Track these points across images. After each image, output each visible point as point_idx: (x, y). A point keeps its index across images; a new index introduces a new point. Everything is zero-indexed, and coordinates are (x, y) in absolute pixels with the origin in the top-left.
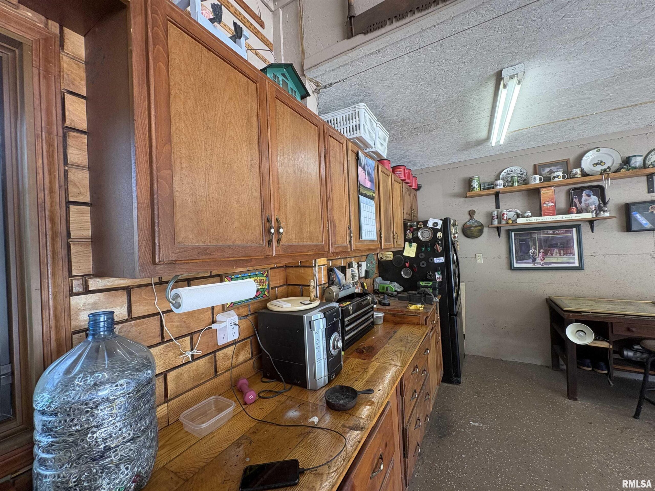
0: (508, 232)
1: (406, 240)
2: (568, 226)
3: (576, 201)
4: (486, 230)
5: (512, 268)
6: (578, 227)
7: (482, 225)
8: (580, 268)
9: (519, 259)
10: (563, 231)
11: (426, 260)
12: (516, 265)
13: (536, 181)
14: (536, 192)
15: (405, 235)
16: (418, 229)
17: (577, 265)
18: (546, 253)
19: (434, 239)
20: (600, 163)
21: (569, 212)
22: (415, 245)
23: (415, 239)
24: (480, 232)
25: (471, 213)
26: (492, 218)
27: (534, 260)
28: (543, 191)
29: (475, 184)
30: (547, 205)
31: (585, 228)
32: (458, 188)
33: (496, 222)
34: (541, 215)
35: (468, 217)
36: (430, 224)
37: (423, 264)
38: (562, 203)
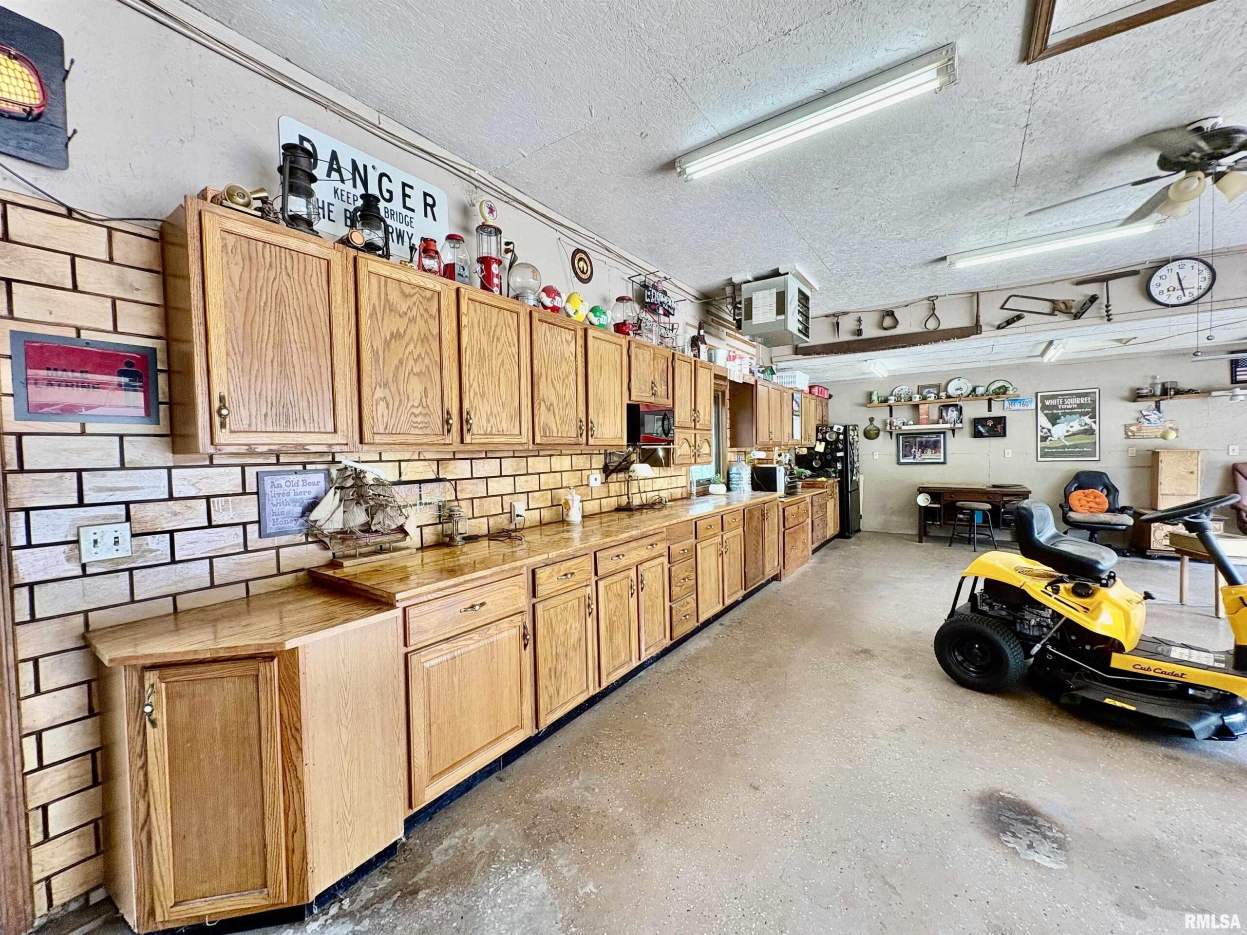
0: (898, 435)
1: (817, 440)
2: (938, 433)
3: (944, 414)
4: (881, 433)
5: (899, 463)
6: (944, 433)
7: (879, 430)
8: (944, 463)
9: (905, 456)
10: (934, 436)
11: (831, 454)
12: (902, 461)
13: (917, 399)
14: (916, 407)
15: (817, 436)
16: (826, 432)
17: (942, 460)
18: (923, 452)
19: (838, 440)
20: (960, 389)
21: (938, 423)
22: (823, 444)
23: (824, 439)
24: (877, 435)
25: (871, 420)
26: (886, 425)
27: (914, 458)
28: (921, 407)
29: (874, 397)
30: (923, 417)
31: (949, 434)
32: (862, 399)
33: (888, 428)
34: (918, 424)
35: (869, 423)
36: (835, 429)
37: (829, 457)
38: (935, 415)
